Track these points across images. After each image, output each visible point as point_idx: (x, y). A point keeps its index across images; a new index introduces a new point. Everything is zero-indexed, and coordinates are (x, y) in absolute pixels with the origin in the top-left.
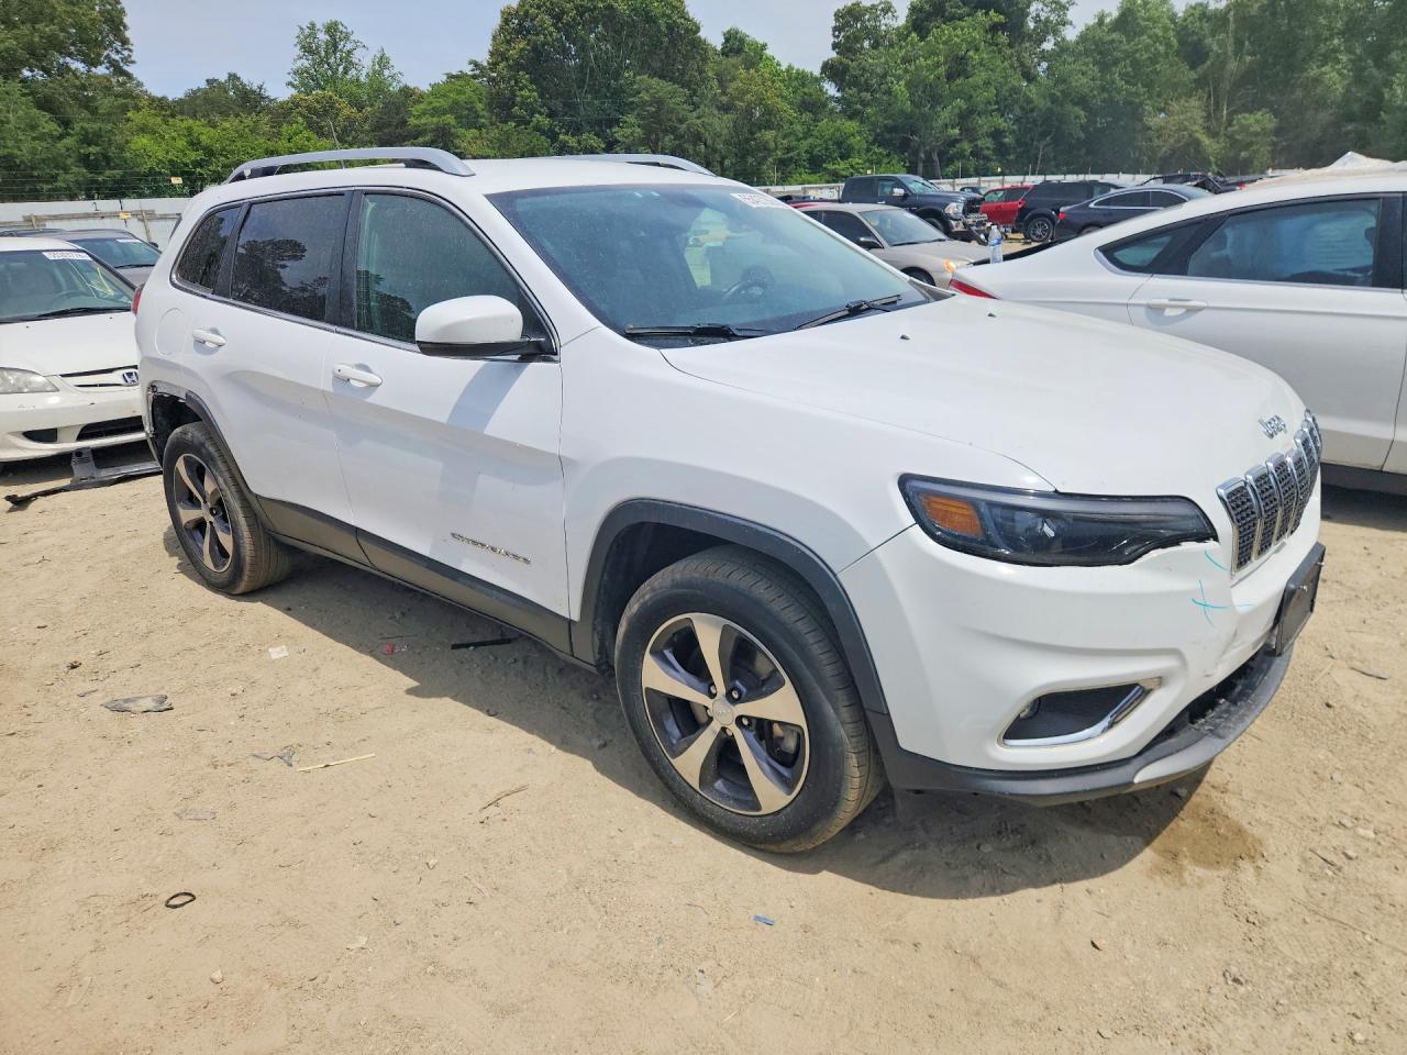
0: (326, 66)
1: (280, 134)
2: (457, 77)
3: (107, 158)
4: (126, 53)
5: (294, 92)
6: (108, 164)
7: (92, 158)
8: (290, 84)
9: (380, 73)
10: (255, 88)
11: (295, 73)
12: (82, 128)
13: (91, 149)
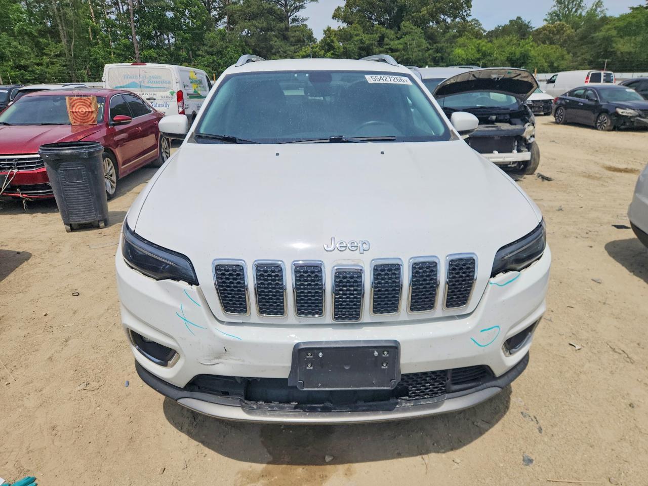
0: (566, 9)
1: (519, 44)
2: (636, 9)
3: (442, 58)
4: (468, 12)
5: (545, 23)
6: (442, 61)
7: (437, 58)
8: (546, 20)
9: (596, 10)
10: (527, 22)
11: (549, 14)
12: (437, 46)
13: (437, 55)
